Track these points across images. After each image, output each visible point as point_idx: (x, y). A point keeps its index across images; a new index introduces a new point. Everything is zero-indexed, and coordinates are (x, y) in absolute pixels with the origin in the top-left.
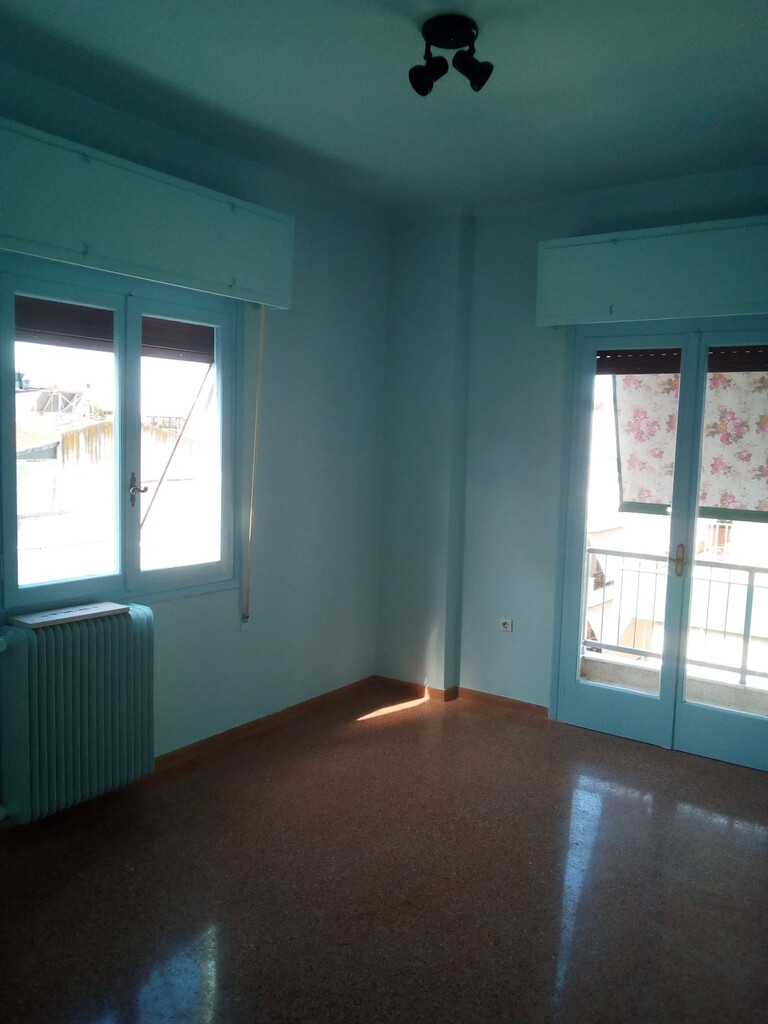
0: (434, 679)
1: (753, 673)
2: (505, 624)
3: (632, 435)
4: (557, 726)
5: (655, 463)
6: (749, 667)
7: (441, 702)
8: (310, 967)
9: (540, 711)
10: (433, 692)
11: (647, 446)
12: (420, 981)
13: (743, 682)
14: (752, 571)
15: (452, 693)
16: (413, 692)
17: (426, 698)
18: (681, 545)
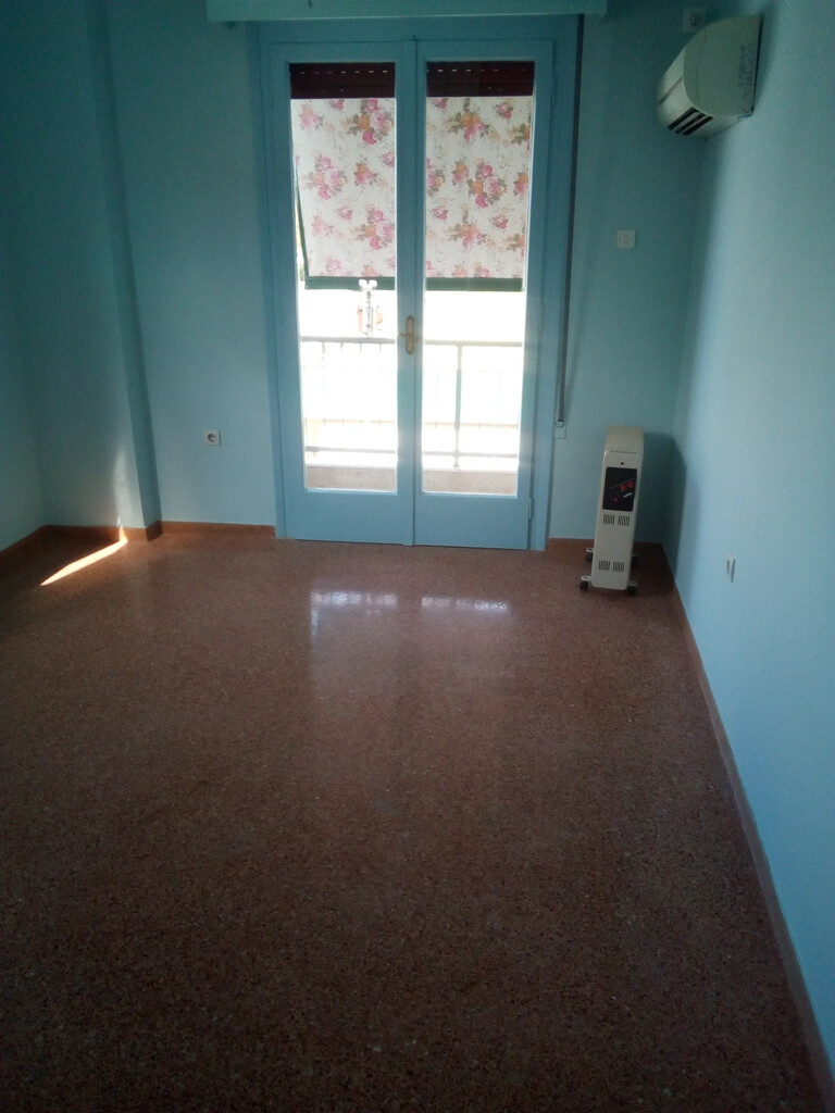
0: (127, 516)
1: (464, 455)
2: (210, 436)
3: (316, 190)
4: (287, 544)
5: (343, 226)
6: (461, 450)
7: (144, 543)
8: (113, 898)
9: (267, 531)
10: (131, 533)
11: (333, 203)
12: (255, 866)
13: (456, 465)
14: (460, 345)
15: (155, 530)
16: (104, 537)
17: (123, 541)
18: (410, 318)
